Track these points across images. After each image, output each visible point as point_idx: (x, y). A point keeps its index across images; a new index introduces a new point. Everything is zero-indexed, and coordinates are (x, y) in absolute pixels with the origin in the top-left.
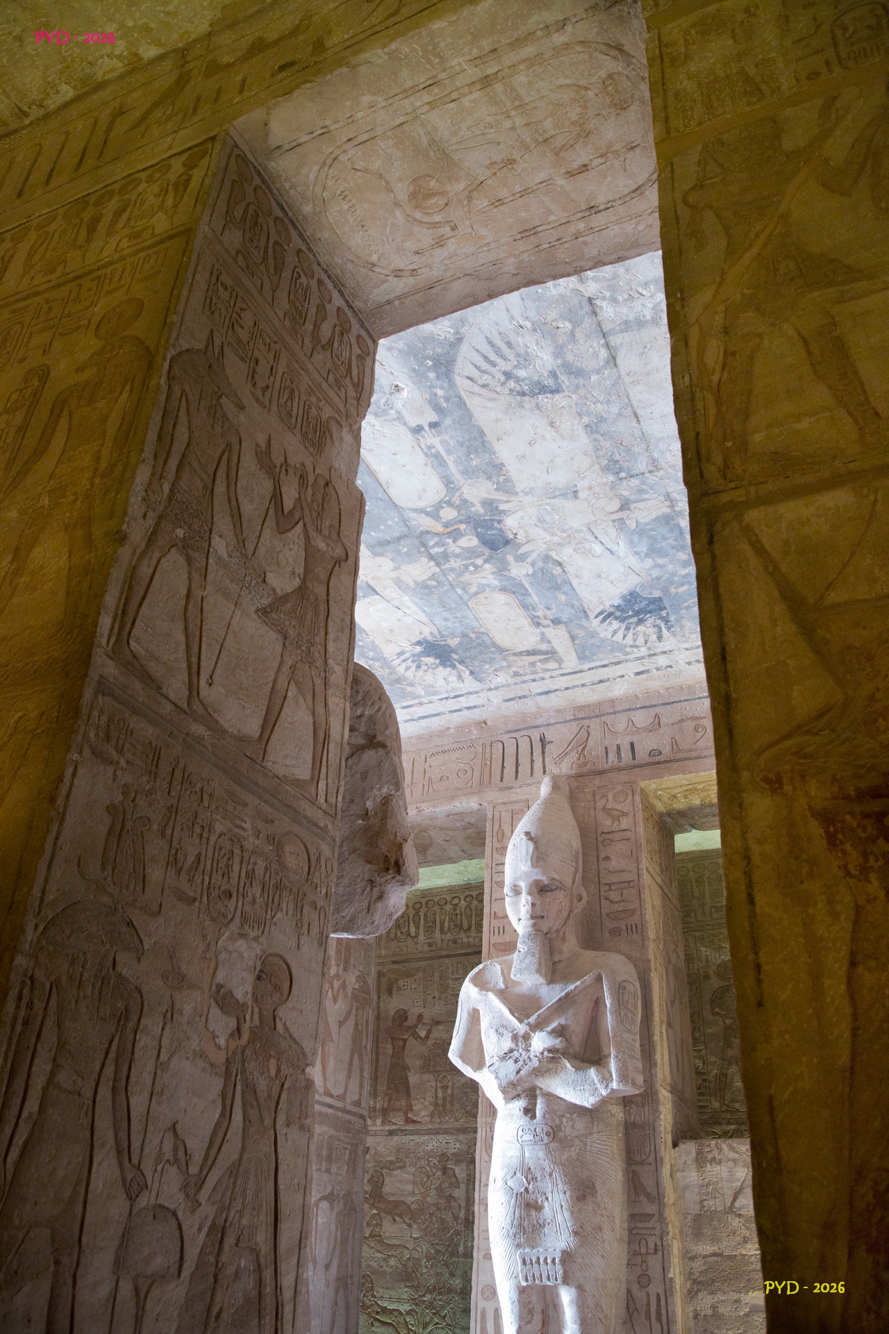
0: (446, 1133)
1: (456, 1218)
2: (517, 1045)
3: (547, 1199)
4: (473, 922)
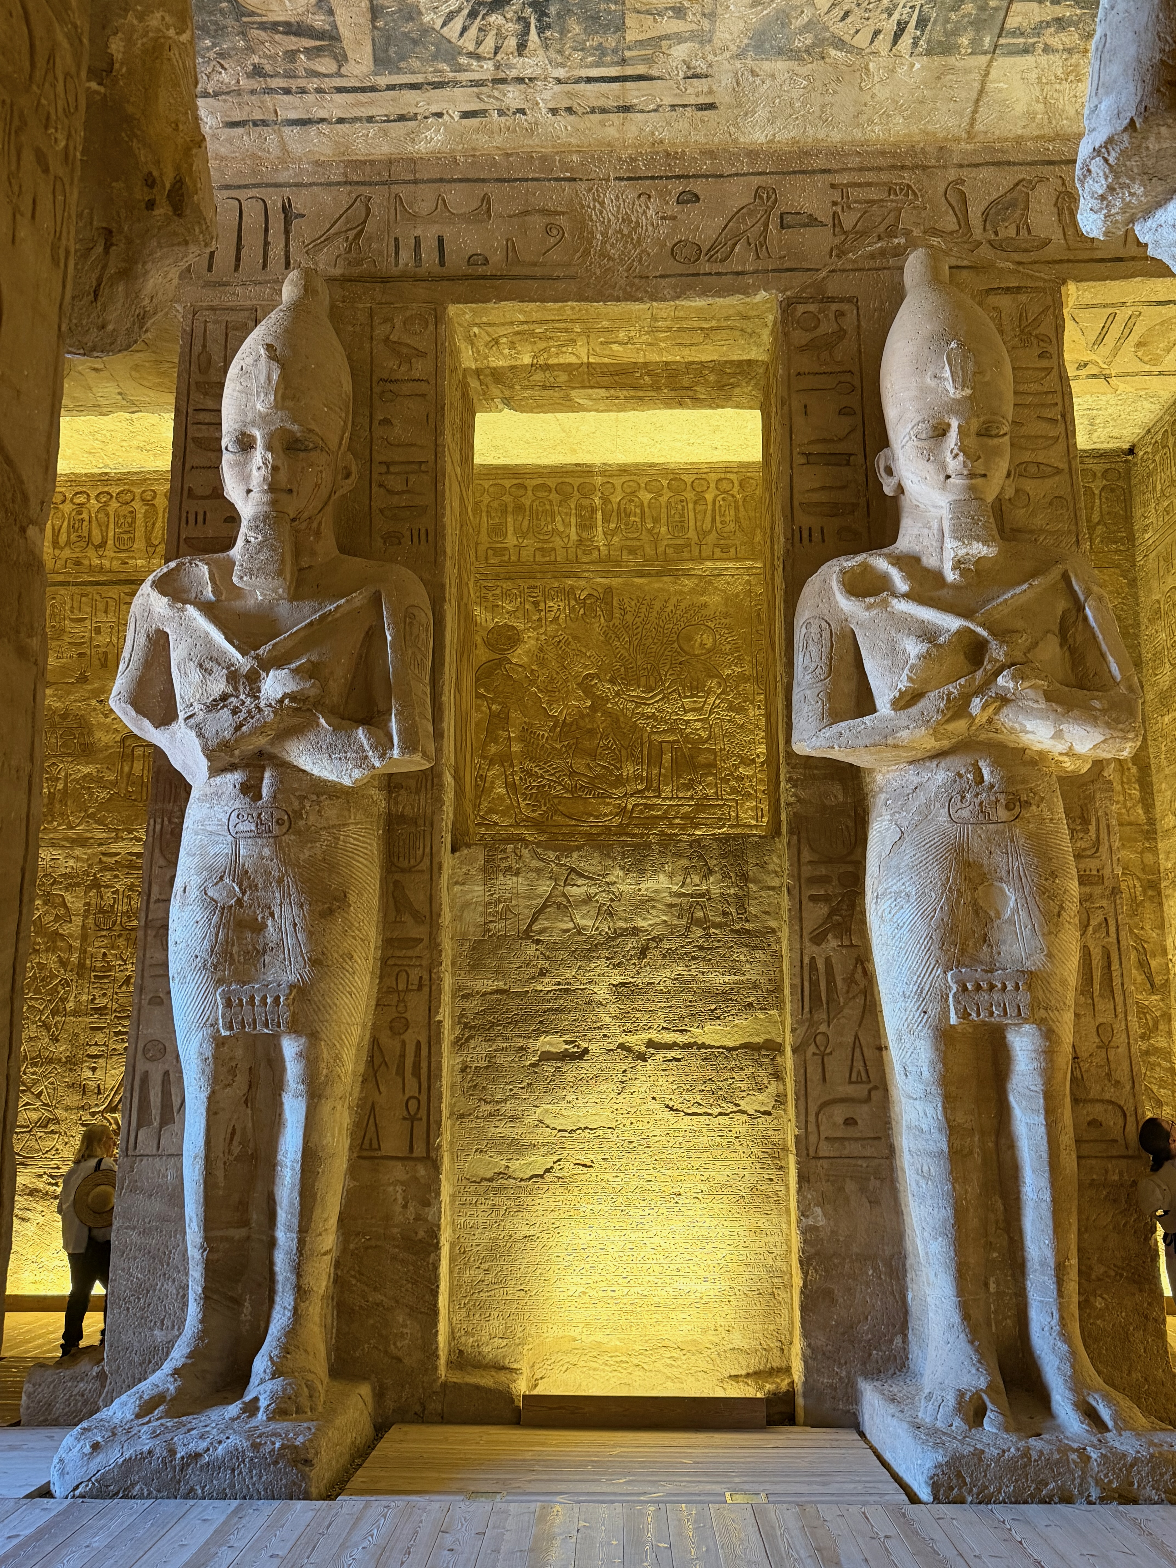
0: (53, 845)
1: (63, 963)
2: (236, 689)
3: (272, 915)
4: (111, 534)
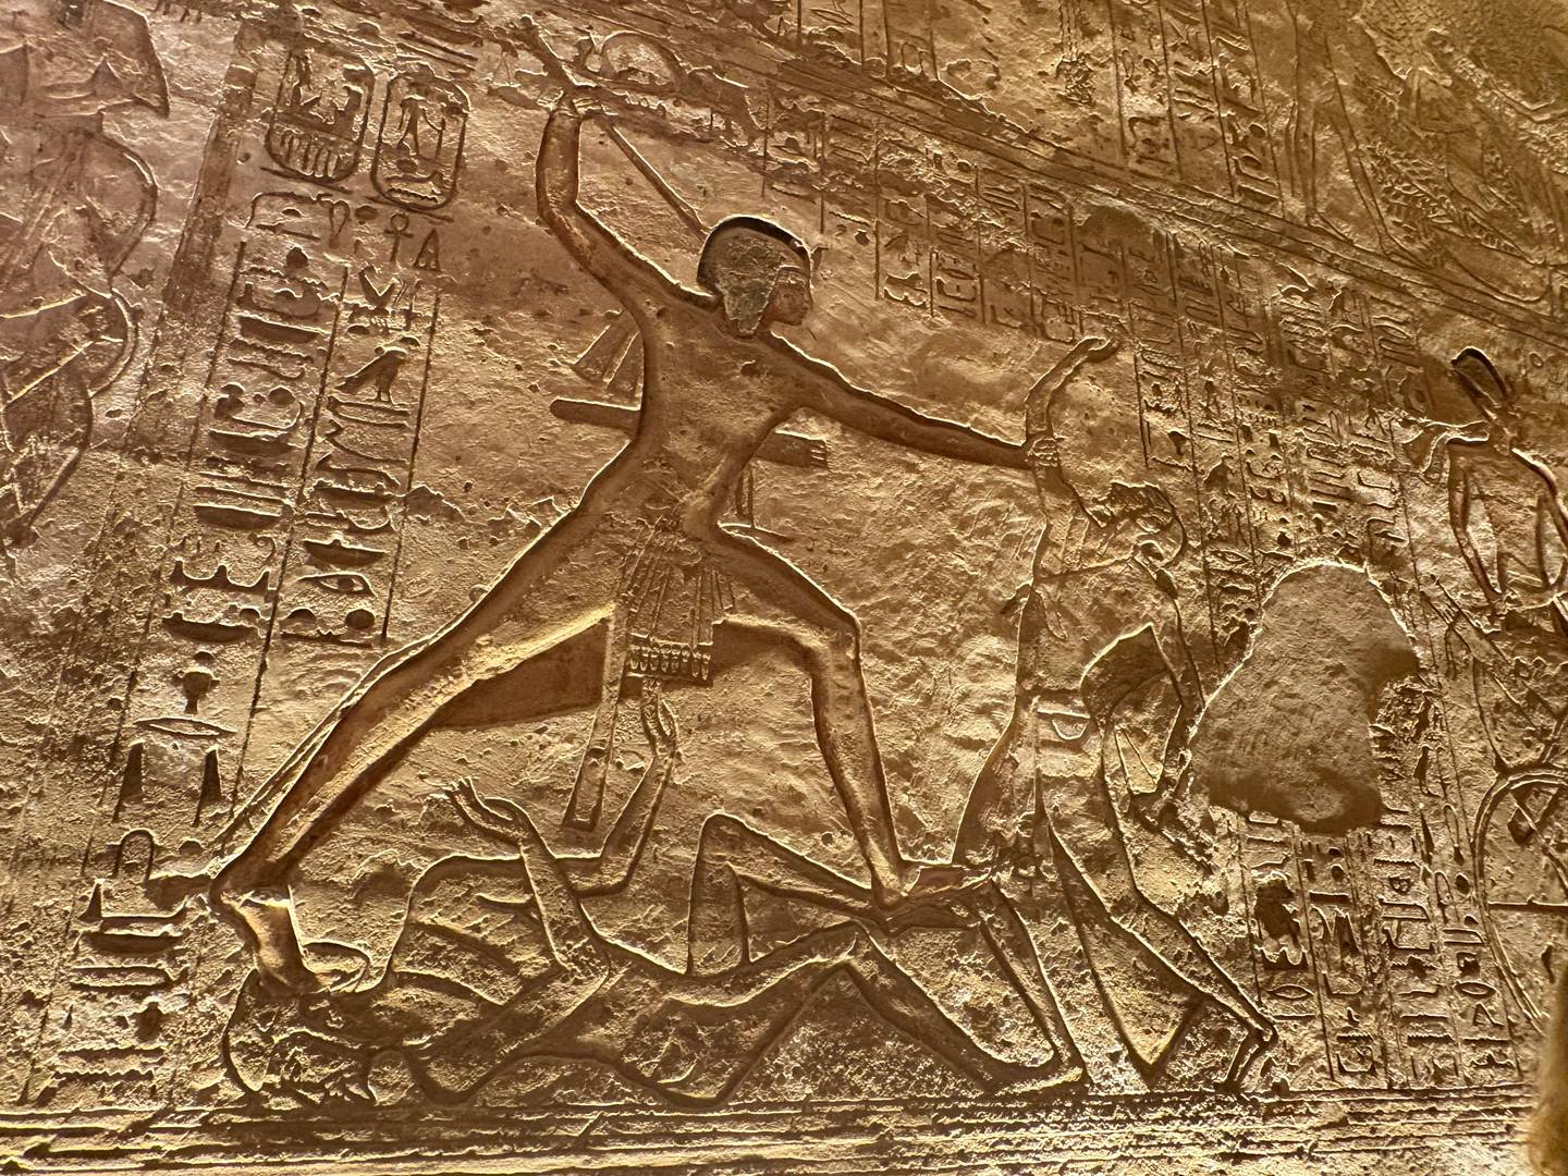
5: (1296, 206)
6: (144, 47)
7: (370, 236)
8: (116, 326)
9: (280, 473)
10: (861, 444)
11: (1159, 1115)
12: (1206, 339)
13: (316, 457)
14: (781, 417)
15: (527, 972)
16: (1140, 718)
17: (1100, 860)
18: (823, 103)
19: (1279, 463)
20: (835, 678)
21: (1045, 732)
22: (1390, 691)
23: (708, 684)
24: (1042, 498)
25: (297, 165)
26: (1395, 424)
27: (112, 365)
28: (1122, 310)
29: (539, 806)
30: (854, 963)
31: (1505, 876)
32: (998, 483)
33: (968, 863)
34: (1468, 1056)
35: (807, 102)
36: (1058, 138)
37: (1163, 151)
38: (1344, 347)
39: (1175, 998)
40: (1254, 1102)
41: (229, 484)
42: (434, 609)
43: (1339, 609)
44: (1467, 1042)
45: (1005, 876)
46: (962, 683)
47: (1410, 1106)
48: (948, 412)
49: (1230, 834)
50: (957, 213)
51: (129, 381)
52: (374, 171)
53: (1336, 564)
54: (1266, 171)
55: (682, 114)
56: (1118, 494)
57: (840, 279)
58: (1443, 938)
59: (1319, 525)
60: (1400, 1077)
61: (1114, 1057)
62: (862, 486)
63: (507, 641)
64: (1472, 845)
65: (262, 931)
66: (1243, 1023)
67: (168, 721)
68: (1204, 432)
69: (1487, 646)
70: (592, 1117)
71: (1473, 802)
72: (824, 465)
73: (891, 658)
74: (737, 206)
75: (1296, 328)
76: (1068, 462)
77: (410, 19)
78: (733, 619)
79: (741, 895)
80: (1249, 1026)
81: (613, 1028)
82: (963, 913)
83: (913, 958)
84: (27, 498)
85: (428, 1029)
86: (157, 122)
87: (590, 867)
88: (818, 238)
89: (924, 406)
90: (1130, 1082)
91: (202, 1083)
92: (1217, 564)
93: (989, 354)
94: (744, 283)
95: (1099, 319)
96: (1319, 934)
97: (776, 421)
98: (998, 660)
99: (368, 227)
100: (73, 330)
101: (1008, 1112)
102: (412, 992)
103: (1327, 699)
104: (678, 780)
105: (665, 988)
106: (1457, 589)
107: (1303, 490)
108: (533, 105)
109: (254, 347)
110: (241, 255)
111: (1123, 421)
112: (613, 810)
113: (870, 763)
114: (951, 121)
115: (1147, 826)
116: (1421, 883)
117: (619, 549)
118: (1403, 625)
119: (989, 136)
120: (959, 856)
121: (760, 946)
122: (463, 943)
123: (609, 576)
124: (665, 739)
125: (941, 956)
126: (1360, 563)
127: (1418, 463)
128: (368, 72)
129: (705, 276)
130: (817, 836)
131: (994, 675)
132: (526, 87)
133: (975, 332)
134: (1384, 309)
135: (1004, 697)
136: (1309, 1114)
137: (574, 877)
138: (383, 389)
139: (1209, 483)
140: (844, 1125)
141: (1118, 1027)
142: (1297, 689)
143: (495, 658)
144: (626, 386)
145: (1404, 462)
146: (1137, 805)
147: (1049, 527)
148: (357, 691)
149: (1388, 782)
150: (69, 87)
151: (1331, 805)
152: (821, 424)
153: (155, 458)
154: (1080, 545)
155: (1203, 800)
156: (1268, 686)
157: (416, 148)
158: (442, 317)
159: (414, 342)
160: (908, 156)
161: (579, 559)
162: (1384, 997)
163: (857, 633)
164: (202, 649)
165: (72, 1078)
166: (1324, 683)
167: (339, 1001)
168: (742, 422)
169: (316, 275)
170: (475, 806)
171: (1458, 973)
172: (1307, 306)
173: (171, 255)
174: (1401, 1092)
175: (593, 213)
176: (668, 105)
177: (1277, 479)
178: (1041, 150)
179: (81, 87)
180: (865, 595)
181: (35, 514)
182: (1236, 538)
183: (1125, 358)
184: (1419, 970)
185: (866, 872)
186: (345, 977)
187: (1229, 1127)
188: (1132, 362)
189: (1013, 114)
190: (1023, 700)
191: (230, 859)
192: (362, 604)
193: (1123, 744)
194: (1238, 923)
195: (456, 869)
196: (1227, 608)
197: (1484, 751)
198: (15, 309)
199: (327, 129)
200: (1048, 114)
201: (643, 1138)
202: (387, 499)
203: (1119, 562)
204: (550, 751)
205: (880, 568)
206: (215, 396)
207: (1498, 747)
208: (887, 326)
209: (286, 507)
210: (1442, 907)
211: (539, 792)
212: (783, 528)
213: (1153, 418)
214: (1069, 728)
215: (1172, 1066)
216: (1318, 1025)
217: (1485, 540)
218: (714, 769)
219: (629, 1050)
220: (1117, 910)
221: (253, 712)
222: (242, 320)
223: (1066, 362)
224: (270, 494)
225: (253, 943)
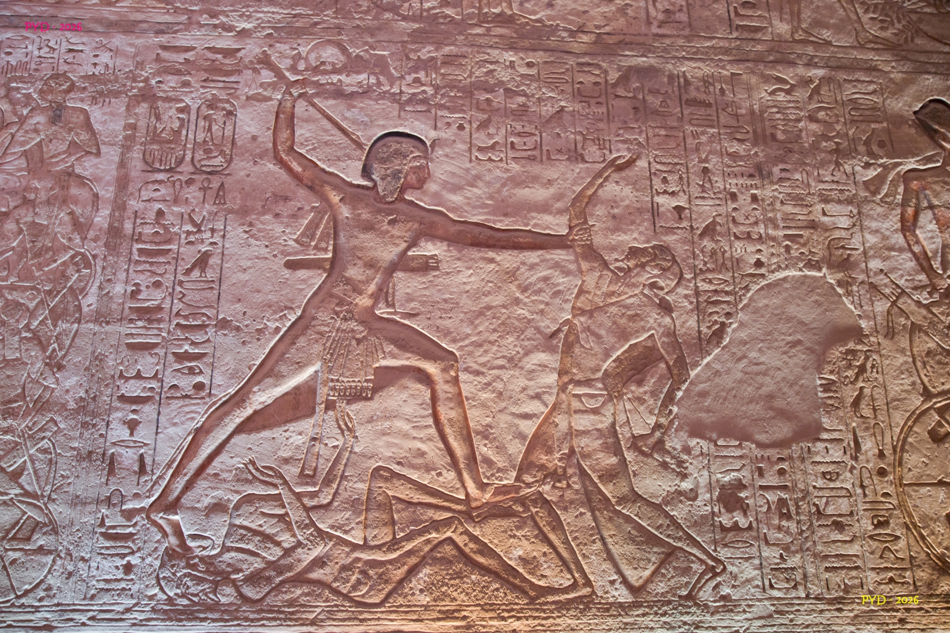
5: (782, 28)
6: (88, 125)
7: (192, 193)
8: (88, 265)
9: (159, 321)
10: (460, 251)
11: (640, 612)
12: (704, 139)
13: (175, 311)
14: (413, 244)
15: (286, 545)
16: (641, 390)
17: (609, 476)
18: (437, 50)
19: (757, 213)
20: (443, 388)
21: (575, 404)
22: (836, 352)
23: (371, 399)
24: (579, 265)
25: (157, 165)
26: (858, 168)
27: (88, 282)
28: (641, 132)
29: (287, 467)
30: (454, 537)
31: (920, 465)
32: (548, 260)
33: (524, 482)
34: (872, 576)
35: (427, 52)
36: (597, 27)
37: (677, 15)
38: (817, 121)
39: (655, 549)
40: (706, 606)
41: (138, 332)
42: (232, 377)
43: (800, 302)
44: (873, 569)
45: (547, 488)
46: (522, 382)
47: (822, 607)
48: (515, 223)
49: (702, 454)
50: (526, 95)
51: (94, 290)
52: (193, 158)
53: (801, 273)
54: (759, 9)
55: (351, 81)
56: (634, 252)
57: (447, 156)
58: (861, 507)
59: (788, 249)
60: (815, 590)
61: (612, 582)
62: (460, 276)
63: (267, 388)
64: (894, 448)
65: (168, 529)
66: (702, 561)
67: (123, 441)
68: (699, 202)
69: (924, 312)
70: (319, 610)
71: (899, 418)
72: (437, 268)
73: (478, 373)
74: (384, 127)
75: (778, 116)
76: (598, 240)
77: (206, 70)
78: (384, 363)
79: (391, 505)
80: (706, 564)
81: (327, 570)
82: (520, 509)
83: (488, 533)
84: (60, 349)
85: (241, 570)
86: (94, 160)
87: (314, 495)
88: (433, 134)
89: (500, 221)
90: (623, 595)
91: (150, 593)
92: (703, 286)
93: (545, 181)
94: (389, 172)
95: (625, 142)
96: (765, 509)
97: (408, 248)
98: (546, 366)
99: (192, 188)
100: (70, 270)
101: (544, 611)
102: (233, 554)
103: (786, 363)
104: (357, 449)
105: (353, 551)
106: (902, 276)
107: (776, 227)
108: (270, 99)
109: (144, 262)
110: (136, 217)
111: (638, 205)
112: (324, 467)
113: (465, 432)
114: (522, 37)
115: (643, 453)
116: (848, 475)
117: (321, 334)
118: (852, 307)
119: (548, 39)
120: (518, 479)
121: (402, 530)
122: (255, 533)
123: (317, 348)
124: (349, 429)
125: (505, 532)
126: (820, 270)
127: (874, 193)
128: (188, 106)
129: (366, 172)
130: (433, 473)
131: (543, 375)
132: (265, 90)
133: (535, 169)
134: (855, 86)
135: (550, 387)
136: (744, 611)
137: (306, 501)
138: (203, 270)
139: (702, 235)
140: (448, 615)
141: (616, 565)
142: (762, 359)
143: (262, 397)
144: (323, 245)
145: (863, 194)
146: (636, 442)
147: (583, 281)
148: (200, 421)
149: (827, 412)
150: (59, 154)
151: (783, 430)
152: (435, 244)
153: (108, 323)
154: (604, 289)
155: (683, 435)
156: (739, 359)
157: (212, 139)
158: (229, 228)
159: (215, 243)
160: (492, 67)
161: (302, 342)
162: (809, 544)
163: (457, 361)
164: (134, 407)
165: (102, 589)
166: (785, 353)
167: (202, 559)
168: (388, 253)
169: (169, 219)
170: (257, 469)
171: (871, 527)
172: (789, 98)
173: (106, 226)
174: (816, 598)
175: (303, 151)
176: (343, 77)
177: (756, 223)
178: (585, 38)
179: (64, 152)
180: (463, 339)
181: (64, 356)
182: (722, 267)
183: (642, 163)
184: (839, 526)
185: (462, 490)
186: (204, 548)
187: (686, 618)
188: (646, 165)
189: (566, 19)
190: (563, 388)
191: (153, 499)
192: (199, 379)
193: (628, 406)
194: (703, 506)
195: (249, 499)
196: (711, 313)
197: (913, 384)
198: (48, 265)
199: (170, 142)
200: (591, 12)
201: (344, 620)
202: (207, 326)
203: (631, 297)
204: (291, 440)
205: (472, 323)
206: (130, 289)
207: (926, 380)
208: (478, 177)
209: (163, 338)
210: (862, 487)
211: (286, 461)
212: (412, 309)
213: (660, 199)
214: (593, 401)
215: (651, 587)
216: (757, 562)
217: (932, 238)
218: (376, 442)
219: (336, 580)
220: (619, 503)
221: (157, 433)
222: (139, 250)
223: (599, 175)
224: (156, 332)
225: (165, 535)
